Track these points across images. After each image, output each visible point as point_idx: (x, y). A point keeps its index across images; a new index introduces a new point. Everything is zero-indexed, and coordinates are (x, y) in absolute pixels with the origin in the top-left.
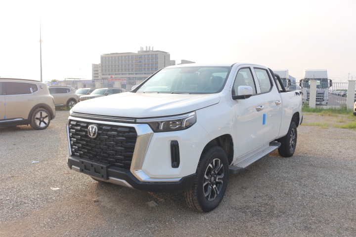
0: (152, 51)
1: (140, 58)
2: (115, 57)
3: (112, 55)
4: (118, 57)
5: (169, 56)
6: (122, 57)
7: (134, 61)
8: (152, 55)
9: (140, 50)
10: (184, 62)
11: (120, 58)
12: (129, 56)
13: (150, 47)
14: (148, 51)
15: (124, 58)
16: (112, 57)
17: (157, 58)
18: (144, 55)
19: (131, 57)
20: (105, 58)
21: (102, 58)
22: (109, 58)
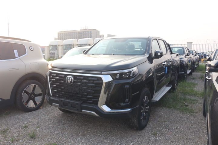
0: (89, 29)
1: (81, 34)
2: (66, 33)
3: (65, 32)
4: (68, 33)
5: (99, 32)
6: (70, 33)
7: (77, 36)
8: (88, 32)
9: (81, 29)
10: (109, 36)
11: (69, 34)
12: (74, 33)
13: (87, 27)
14: (86, 29)
15: (71, 34)
16: (64, 33)
17: (91, 33)
18: (84, 32)
19: (75, 33)
20: (60, 34)
21: (58, 34)
22: (62, 34)
